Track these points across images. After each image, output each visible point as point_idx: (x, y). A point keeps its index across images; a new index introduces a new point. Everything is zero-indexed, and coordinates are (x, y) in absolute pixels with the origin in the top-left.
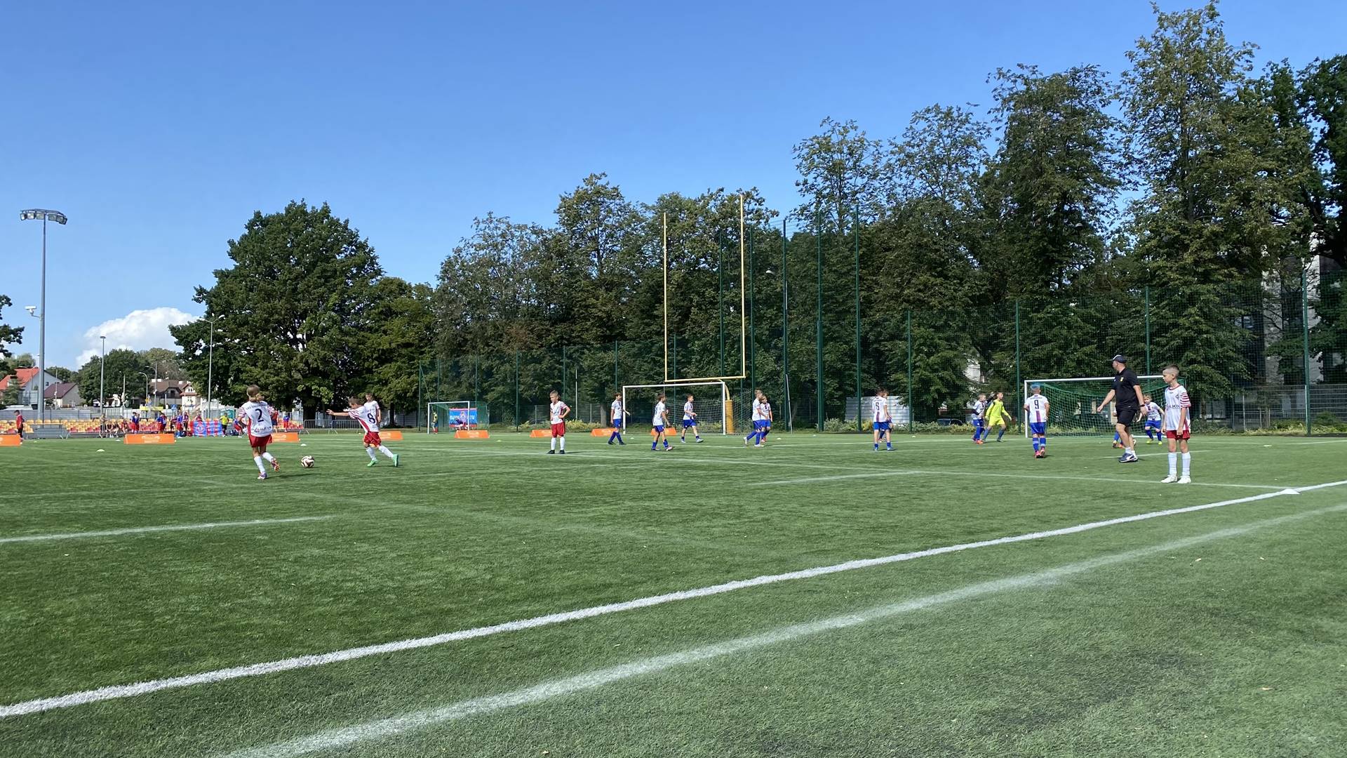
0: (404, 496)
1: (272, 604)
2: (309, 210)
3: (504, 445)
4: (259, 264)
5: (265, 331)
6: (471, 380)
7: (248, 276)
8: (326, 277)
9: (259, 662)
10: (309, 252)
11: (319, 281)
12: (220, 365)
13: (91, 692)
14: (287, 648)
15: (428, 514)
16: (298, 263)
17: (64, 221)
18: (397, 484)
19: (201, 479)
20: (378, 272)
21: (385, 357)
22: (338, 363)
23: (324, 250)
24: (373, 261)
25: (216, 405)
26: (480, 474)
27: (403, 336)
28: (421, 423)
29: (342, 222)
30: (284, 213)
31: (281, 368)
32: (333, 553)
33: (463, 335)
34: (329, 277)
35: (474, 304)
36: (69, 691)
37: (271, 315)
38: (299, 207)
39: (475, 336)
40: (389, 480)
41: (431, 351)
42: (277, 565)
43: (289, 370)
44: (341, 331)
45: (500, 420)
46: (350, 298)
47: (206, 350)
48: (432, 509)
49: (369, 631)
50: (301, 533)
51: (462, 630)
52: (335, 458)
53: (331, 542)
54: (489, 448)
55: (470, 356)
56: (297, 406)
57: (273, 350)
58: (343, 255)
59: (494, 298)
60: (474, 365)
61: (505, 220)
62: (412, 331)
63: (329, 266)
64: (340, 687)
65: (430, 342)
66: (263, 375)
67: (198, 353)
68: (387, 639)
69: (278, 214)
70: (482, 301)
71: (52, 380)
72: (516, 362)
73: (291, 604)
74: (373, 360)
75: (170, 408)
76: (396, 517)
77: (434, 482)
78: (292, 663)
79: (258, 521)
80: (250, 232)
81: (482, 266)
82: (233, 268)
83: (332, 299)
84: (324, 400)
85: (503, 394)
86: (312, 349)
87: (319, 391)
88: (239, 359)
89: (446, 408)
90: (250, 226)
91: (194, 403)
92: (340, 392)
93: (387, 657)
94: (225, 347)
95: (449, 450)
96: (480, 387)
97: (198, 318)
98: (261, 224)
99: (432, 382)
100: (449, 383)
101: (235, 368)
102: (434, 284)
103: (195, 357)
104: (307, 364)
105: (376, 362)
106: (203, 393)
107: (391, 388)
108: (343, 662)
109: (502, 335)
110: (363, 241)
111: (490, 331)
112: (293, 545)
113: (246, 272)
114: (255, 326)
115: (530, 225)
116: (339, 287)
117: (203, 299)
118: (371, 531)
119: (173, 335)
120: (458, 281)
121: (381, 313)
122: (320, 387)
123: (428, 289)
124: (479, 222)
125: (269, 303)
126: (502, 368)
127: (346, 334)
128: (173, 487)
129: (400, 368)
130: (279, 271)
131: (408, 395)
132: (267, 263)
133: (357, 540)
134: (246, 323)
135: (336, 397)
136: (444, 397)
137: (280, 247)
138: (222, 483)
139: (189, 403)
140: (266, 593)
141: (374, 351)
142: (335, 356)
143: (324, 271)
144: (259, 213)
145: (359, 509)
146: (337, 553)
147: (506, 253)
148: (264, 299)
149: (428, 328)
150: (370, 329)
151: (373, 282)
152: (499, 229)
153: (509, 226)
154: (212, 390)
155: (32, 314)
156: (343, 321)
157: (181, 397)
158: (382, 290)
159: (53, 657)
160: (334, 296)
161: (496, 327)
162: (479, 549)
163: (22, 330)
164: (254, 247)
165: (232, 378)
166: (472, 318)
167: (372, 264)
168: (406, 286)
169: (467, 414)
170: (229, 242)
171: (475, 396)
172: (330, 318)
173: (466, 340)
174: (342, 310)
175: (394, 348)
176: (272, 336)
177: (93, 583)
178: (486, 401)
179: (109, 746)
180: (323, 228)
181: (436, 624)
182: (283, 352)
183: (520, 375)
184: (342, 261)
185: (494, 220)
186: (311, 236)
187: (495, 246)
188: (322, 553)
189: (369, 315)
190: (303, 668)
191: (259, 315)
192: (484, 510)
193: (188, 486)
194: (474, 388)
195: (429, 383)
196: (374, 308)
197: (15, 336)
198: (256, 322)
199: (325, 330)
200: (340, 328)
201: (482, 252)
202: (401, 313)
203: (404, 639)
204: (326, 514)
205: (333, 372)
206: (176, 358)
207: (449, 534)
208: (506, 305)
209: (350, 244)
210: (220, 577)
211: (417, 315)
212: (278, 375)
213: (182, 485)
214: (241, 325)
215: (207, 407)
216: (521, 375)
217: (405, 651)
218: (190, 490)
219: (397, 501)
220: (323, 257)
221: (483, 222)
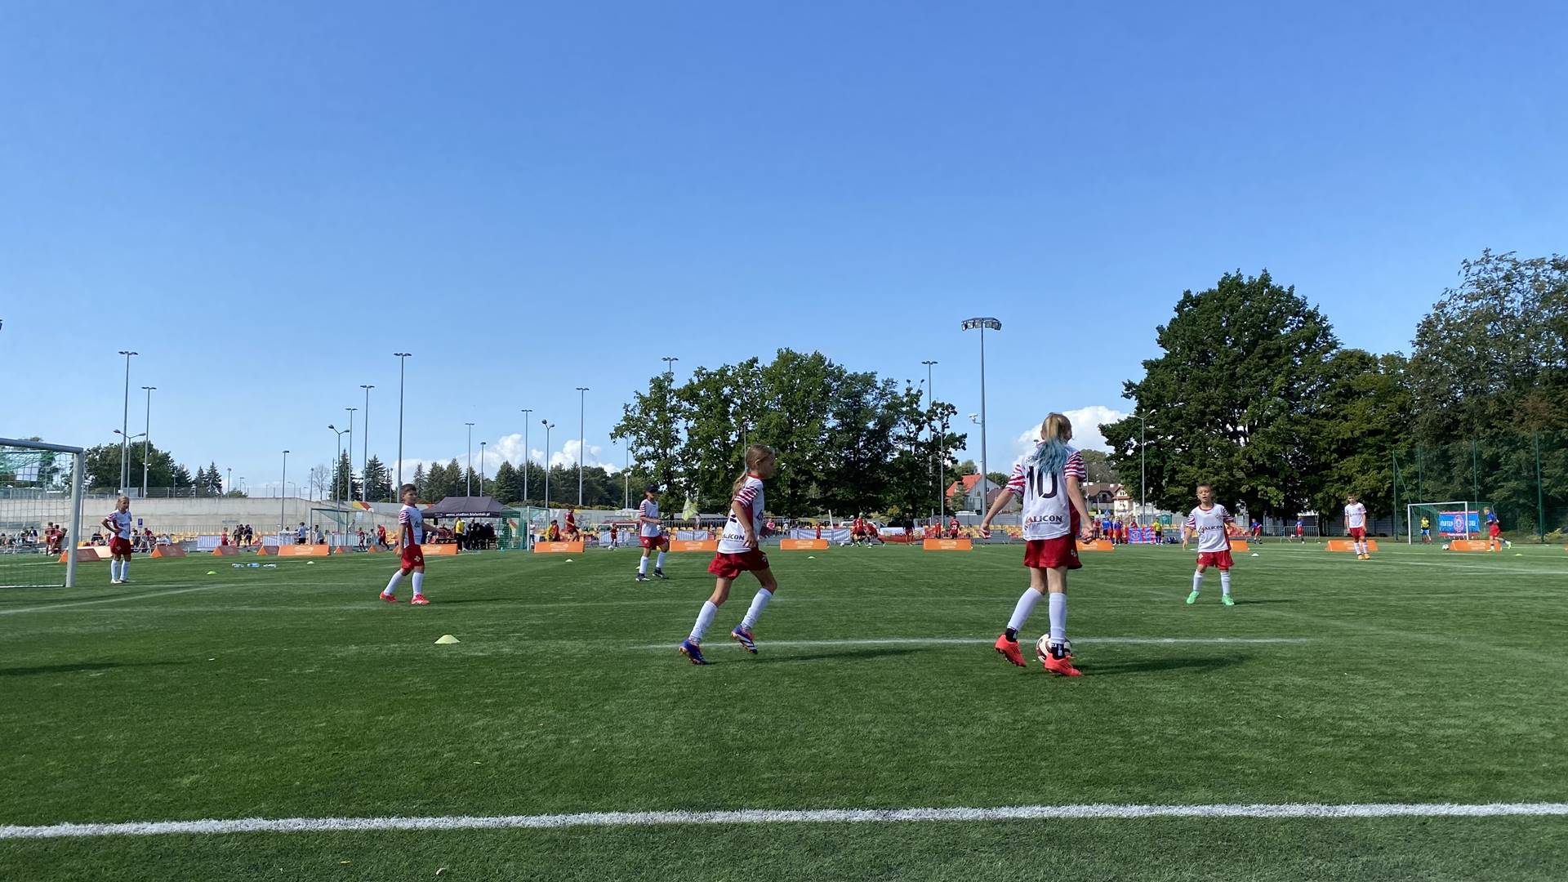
0: (1398, 621)
1: (1259, 737)
2: (1245, 281)
3: (1526, 560)
4: (1191, 349)
5: (1201, 425)
6: (1468, 474)
7: (1180, 364)
8: (1269, 357)
9: (1259, 802)
10: (1247, 331)
11: (1261, 362)
12: (1153, 465)
13: (1087, 807)
14: (1288, 791)
15: (1437, 646)
16: (1235, 344)
17: (998, 326)
18: (1384, 605)
19: (1149, 589)
20: (1333, 345)
21: (1347, 448)
22: (1287, 458)
23: (1265, 326)
24: (1325, 332)
25: (1151, 510)
26: (1501, 598)
27: (1369, 420)
28: (1400, 530)
29: (1285, 289)
30: (1217, 288)
31: (1221, 467)
32: (1320, 684)
33: (1452, 414)
34: (1274, 356)
35: (1467, 374)
36: (1066, 802)
37: (1207, 406)
38: (1234, 279)
39: (1472, 416)
40: (1373, 599)
41: (1407, 439)
42: (1256, 692)
43: (1230, 468)
44: (1290, 419)
45: (1514, 527)
46: (1298, 379)
47: (1137, 450)
48: (1442, 640)
49: (1390, 785)
50: (1276, 657)
51: (1525, 802)
52: (1296, 571)
53: (1314, 670)
54: (1506, 564)
55: (1465, 443)
56: (1242, 511)
57: (1211, 445)
58: (1288, 329)
59: (1496, 364)
60: (1470, 454)
61: (1508, 257)
62: (1381, 414)
63: (1272, 344)
64: (1366, 848)
65: (1405, 428)
66: (1201, 475)
67: (1130, 452)
68: (1416, 800)
69: (1210, 290)
70: (1478, 369)
71: (992, 486)
72: (1535, 448)
73: (1282, 739)
74: (1332, 453)
75: (1102, 513)
76: (1392, 646)
77: (1436, 605)
78: (1298, 810)
79: (1221, 640)
80: (1180, 316)
81: (1477, 322)
82: (1163, 356)
83: (1277, 383)
84: (1273, 502)
85: (1516, 492)
86: (1256, 443)
87: (1266, 492)
88: (1173, 457)
89: (1434, 511)
90: (1179, 309)
91: (1127, 508)
92: (1292, 493)
93: (1424, 822)
94: (1158, 444)
95: (1445, 565)
96: (1481, 482)
97: (1128, 415)
98: (1192, 304)
99: (1411, 478)
100: (1435, 479)
101: (1170, 468)
102: (1409, 353)
103: (1127, 458)
104: (1250, 460)
105: (1335, 455)
106: (1136, 497)
107: (1355, 487)
108: (1364, 819)
109: (1512, 411)
110: (1312, 309)
111: (1492, 408)
112: (1269, 670)
113: (1176, 361)
114: (1190, 419)
115: (1549, 258)
116: (1285, 368)
117: (1133, 394)
118: (1364, 661)
119: (1103, 435)
120: (1442, 345)
121: (1339, 394)
122: (1267, 487)
123: (1400, 360)
124: (1469, 266)
125: (1205, 392)
126: (1514, 457)
127: (1297, 422)
128: (1122, 596)
129: (1366, 461)
130: (1214, 355)
131: (1379, 494)
132: (1200, 348)
133: (1348, 670)
134: (1180, 417)
135: (1286, 499)
136: (1429, 496)
137: (1214, 328)
138: (1172, 595)
139: (1122, 508)
140: (1248, 723)
141: (1332, 442)
142: (1284, 450)
143: (1267, 349)
144: (1189, 292)
145: (1341, 633)
146: (1325, 684)
147: (1512, 301)
148: (1198, 388)
149: (1402, 409)
150: (1326, 416)
151: (1327, 358)
152: (1502, 270)
153: (1516, 265)
154: (1146, 493)
155: (974, 420)
156: (1291, 407)
157: (1113, 501)
158: (1339, 366)
159: (1043, 764)
160: (1280, 378)
161: (1500, 401)
162: (1524, 696)
163: (965, 436)
164: (1185, 330)
165: (1166, 480)
166: (1464, 391)
167: (1325, 335)
168: (1370, 359)
169: (1463, 520)
170: (1157, 328)
171: (1473, 495)
172: (1276, 404)
173: (1456, 422)
174: (1290, 394)
175: (1358, 438)
176: (1208, 430)
177: (1065, 692)
178: (1490, 501)
179: (1115, 869)
180: (1264, 300)
181: (1483, 789)
182: (1222, 448)
183: (1542, 466)
184: (1287, 336)
185: (1493, 259)
186: (1250, 311)
187: (1496, 293)
188: (1306, 683)
189: (1324, 399)
190: (1312, 818)
191: (1194, 406)
192: (1520, 645)
193: (1137, 596)
194: (1472, 484)
195: (1408, 479)
196: (1330, 389)
197: (960, 443)
198: (1191, 415)
199: (1270, 419)
200: (1288, 416)
201: (1475, 304)
202: (1364, 393)
203: (1441, 802)
204: (1301, 636)
205: (1283, 469)
206: (1108, 459)
207: (1474, 673)
208: (1516, 371)
209: (1296, 314)
210: (1193, 699)
211: (1386, 393)
212: (1218, 475)
213: (1130, 596)
214: (1174, 420)
215: (1141, 512)
216: (1545, 465)
217: (1447, 818)
218: (1141, 601)
219: (1389, 626)
220: (1264, 333)
221: (1476, 263)
